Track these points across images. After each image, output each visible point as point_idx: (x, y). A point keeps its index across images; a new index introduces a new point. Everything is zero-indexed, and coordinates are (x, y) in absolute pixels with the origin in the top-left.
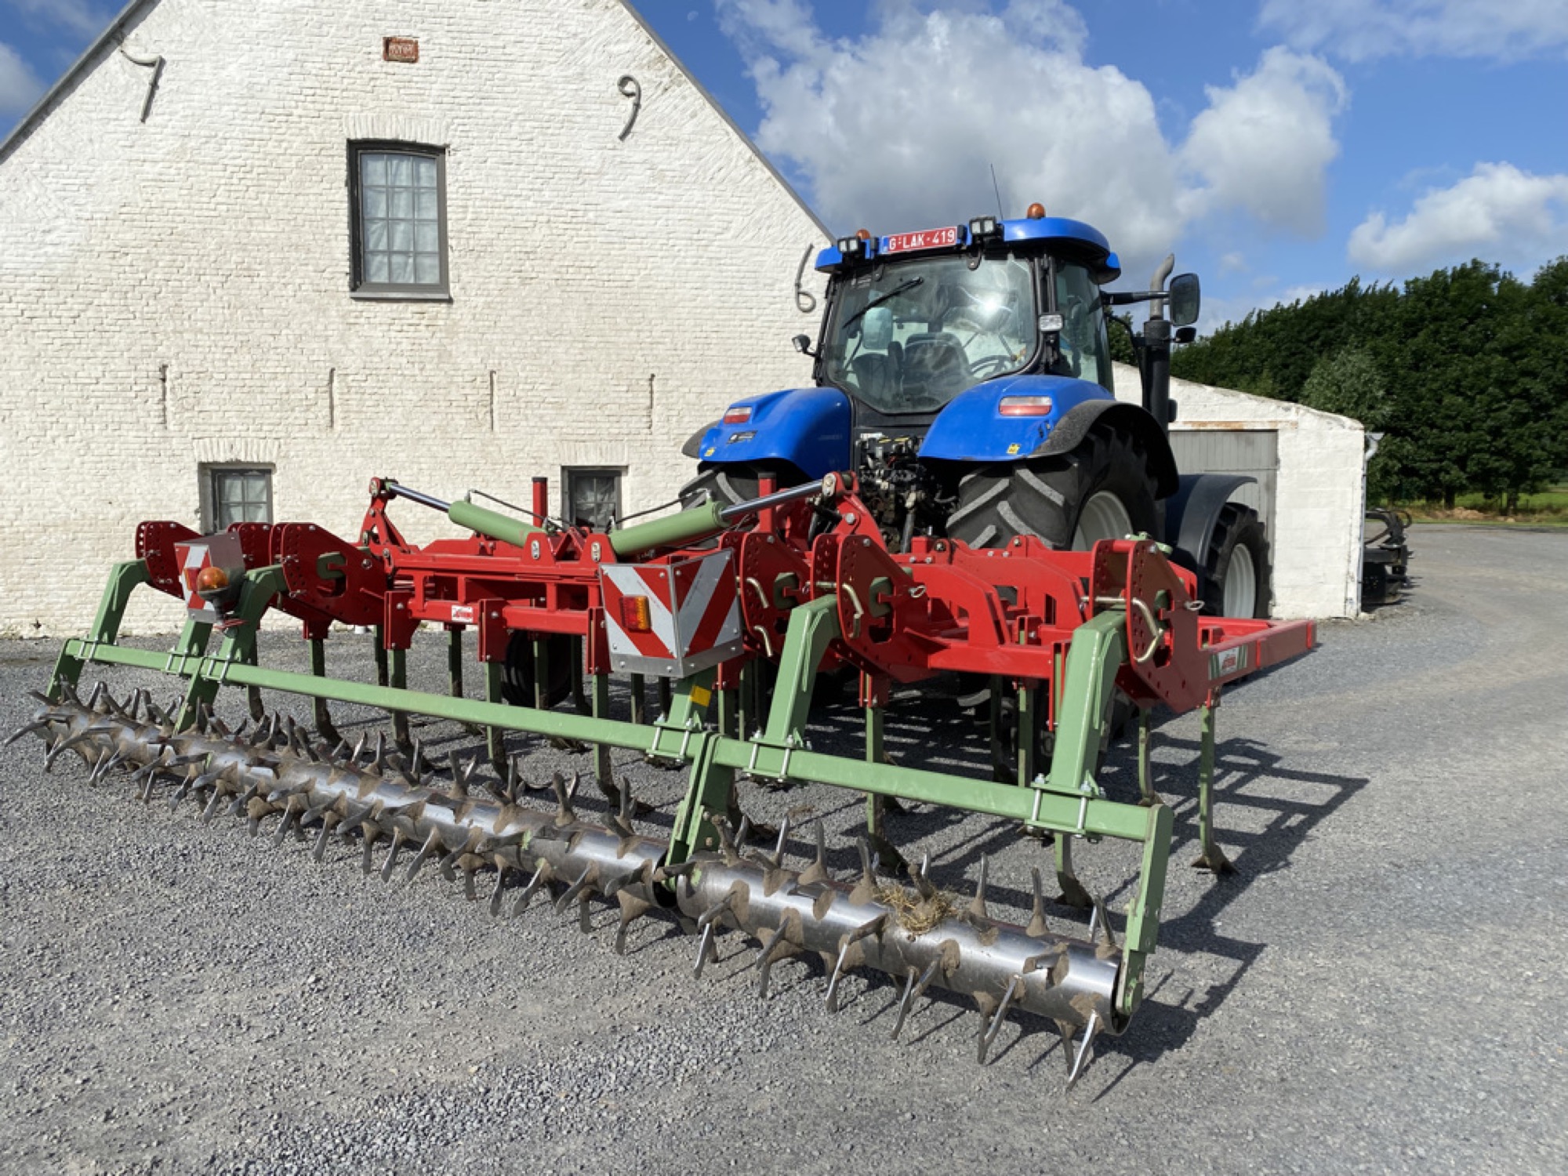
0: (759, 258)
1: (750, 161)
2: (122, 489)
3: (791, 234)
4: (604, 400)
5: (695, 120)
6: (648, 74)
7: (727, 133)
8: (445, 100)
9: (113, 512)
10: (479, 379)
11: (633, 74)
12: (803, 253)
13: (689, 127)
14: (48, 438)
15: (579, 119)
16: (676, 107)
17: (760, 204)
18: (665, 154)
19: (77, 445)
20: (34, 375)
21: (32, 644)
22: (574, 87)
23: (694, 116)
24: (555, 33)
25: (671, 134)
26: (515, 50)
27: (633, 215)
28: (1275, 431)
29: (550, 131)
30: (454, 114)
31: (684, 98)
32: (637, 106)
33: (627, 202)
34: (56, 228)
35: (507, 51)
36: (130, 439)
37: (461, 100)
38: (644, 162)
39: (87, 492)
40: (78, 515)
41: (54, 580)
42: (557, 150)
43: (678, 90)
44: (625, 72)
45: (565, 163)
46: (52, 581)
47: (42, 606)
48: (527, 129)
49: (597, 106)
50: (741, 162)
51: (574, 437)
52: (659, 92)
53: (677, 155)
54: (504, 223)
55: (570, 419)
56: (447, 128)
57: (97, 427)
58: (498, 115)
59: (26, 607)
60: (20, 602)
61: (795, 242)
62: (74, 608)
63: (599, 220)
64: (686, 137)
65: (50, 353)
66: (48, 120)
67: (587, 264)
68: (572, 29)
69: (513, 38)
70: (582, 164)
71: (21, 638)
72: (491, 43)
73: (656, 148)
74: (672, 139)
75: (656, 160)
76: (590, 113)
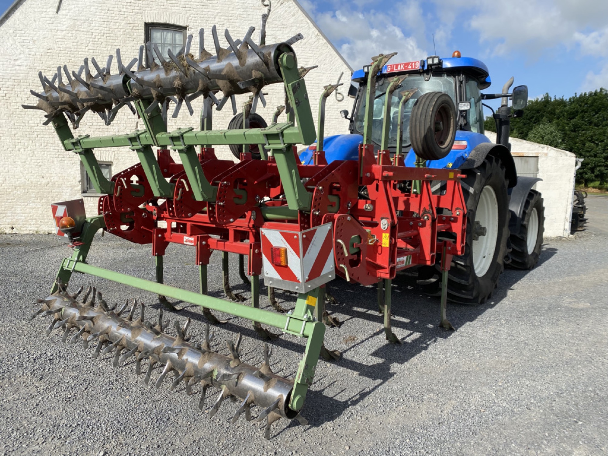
0: (320, 78)
1: (317, 35)
2: (48, 171)
3: (334, 67)
5: (294, 17)
7: (308, 23)
8: (187, 6)
9: (44, 181)
12: (339, 76)
13: (292, 20)
14: (17, 149)
15: (245, 16)
16: (286, 11)
17: (321, 54)
18: (281, 32)
19: (29, 152)
20: (11, 122)
21: (9, 236)
23: (293, 15)
25: (285, 23)
28: (537, 157)
29: (232, 21)
31: (290, 7)
32: (269, 10)
34: (20, 58)
36: (51, 150)
38: (272, 35)
39: (33, 172)
40: (29, 182)
41: (19, 209)
42: (235, 29)
43: (287, 4)
45: (238, 35)
46: (19, 210)
47: (14, 220)
48: (221, 20)
49: (252, 10)
50: (313, 36)
52: (279, 4)
53: (286, 32)
56: (188, 18)
57: (37, 145)
59: (8, 221)
60: (5, 218)
61: (335, 71)
62: (28, 221)
64: (290, 25)
65: (17, 112)
66: (17, 11)
71: (6, 234)
73: (277, 29)
74: (284, 25)
75: (277, 34)
76: (249, 13)
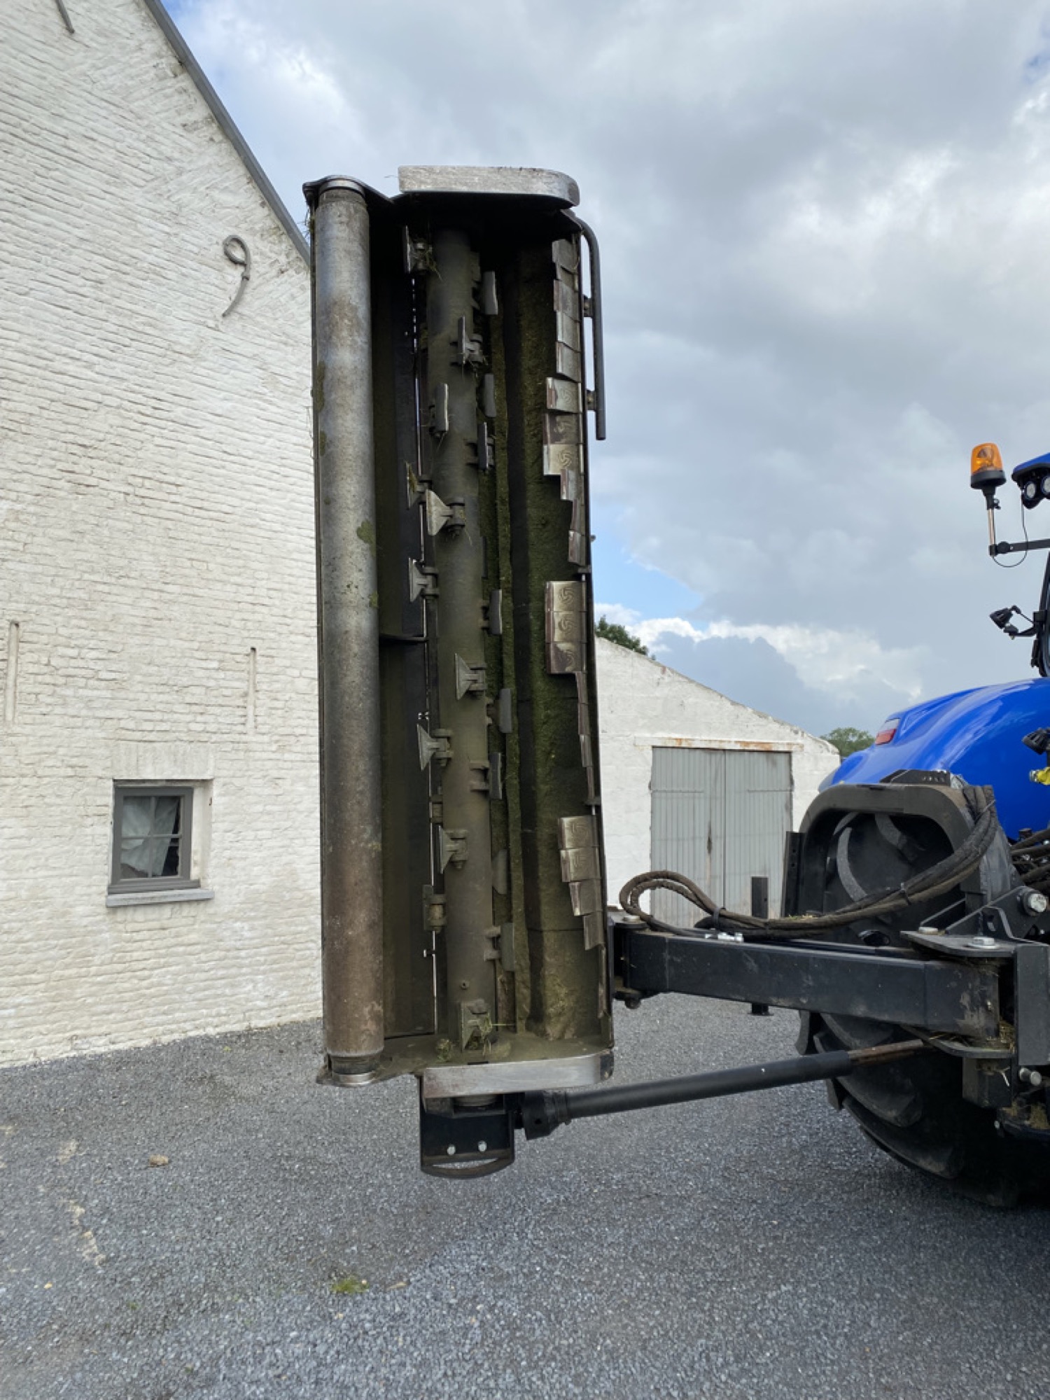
4: (185, 680)
6: (260, 244)
11: (244, 237)
15: (171, 275)
16: (293, 297)
18: (280, 354)
22: (166, 229)
24: (142, 146)
25: (290, 330)
26: (84, 147)
27: (237, 424)
28: (790, 753)
29: (129, 279)
31: (303, 289)
32: (246, 280)
33: (229, 405)
35: (71, 143)
38: (254, 357)
42: (138, 308)
43: (296, 277)
44: (233, 231)
45: (147, 329)
48: (92, 265)
49: (195, 266)
51: (138, 735)
52: (274, 271)
53: (293, 359)
54: (50, 394)
55: (134, 705)
58: (48, 230)
63: (192, 421)
64: (305, 339)
67: (172, 479)
68: (168, 151)
69: (81, 130)
70: (172, 337)
72: (48, 124)
73: (268, 343)
74: (288, 336)
75: (269, 359)
76: (184, 270)
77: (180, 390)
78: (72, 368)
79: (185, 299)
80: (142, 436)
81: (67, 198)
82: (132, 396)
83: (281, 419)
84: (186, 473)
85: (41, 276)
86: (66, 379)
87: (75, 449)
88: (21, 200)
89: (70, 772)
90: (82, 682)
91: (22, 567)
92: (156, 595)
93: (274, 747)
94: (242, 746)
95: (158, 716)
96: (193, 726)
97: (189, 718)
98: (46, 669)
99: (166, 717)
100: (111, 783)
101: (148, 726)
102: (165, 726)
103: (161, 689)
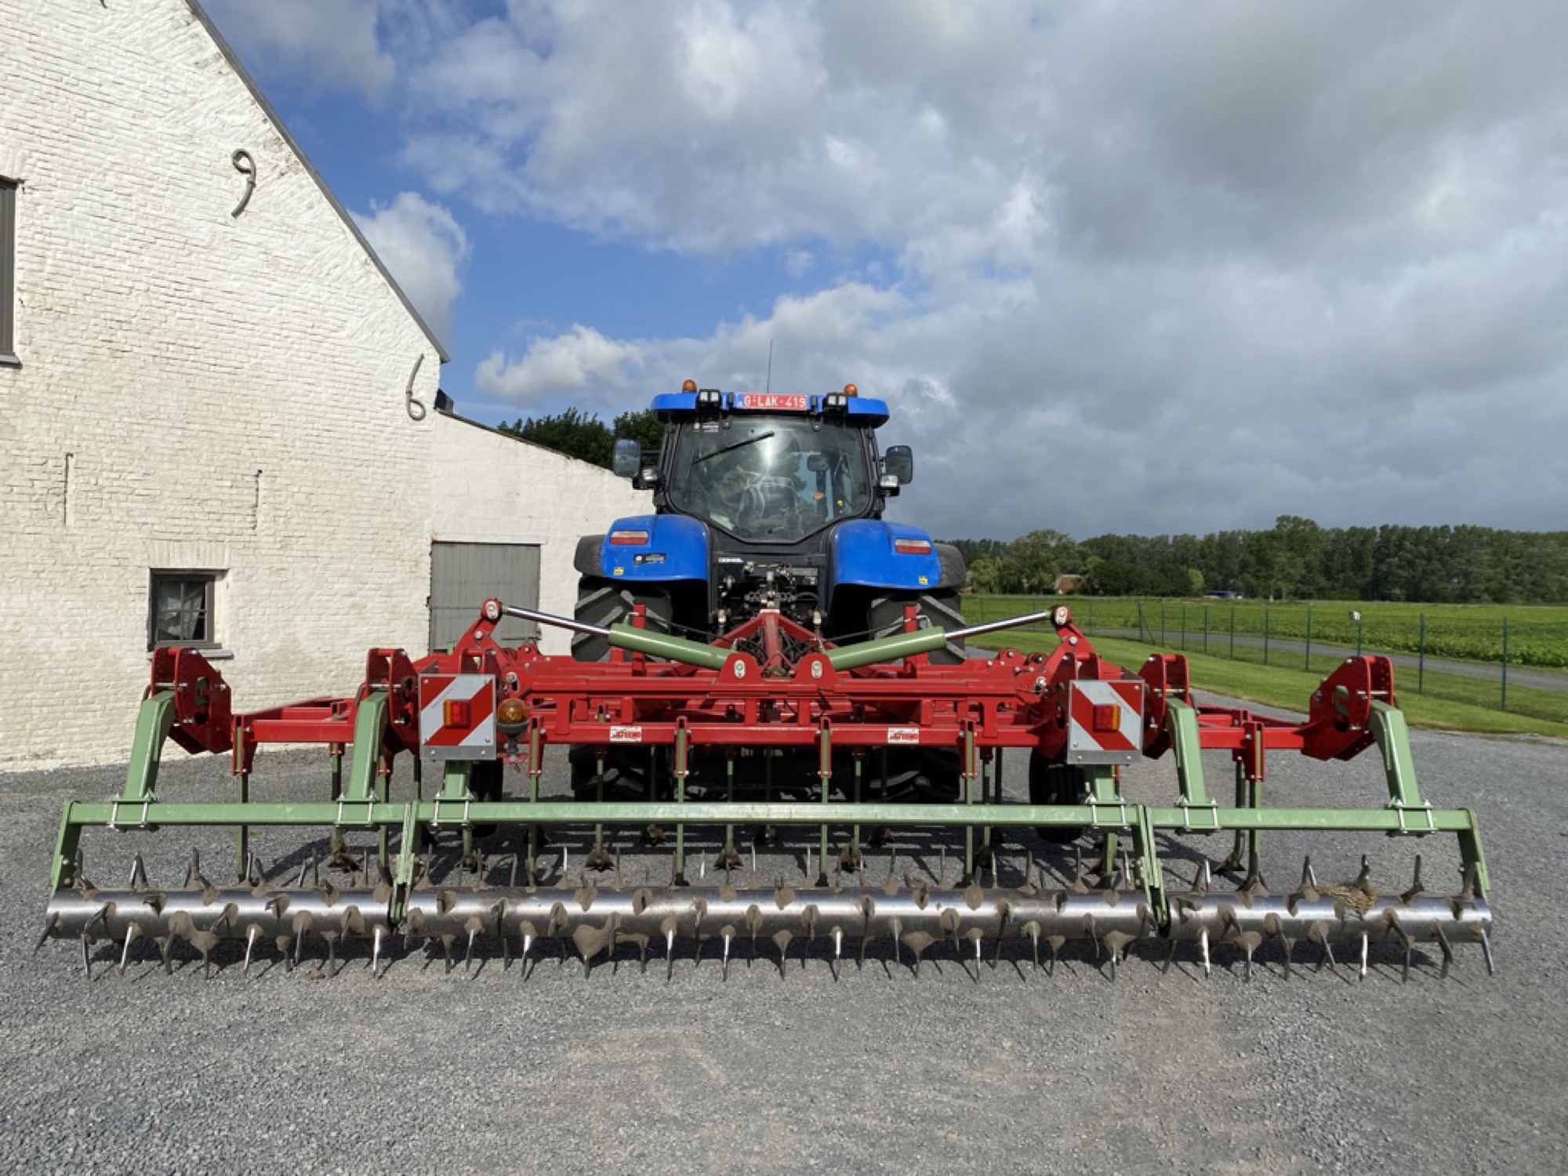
3: (403, 342)
4: (205, 495)
6: (263, 153)
10: (51, 462)
11: (248, 149)
12: (415, 362)
15: (187, 185)
16: (292, 194)
22: (183, 148)
24: (162, 85)
25: (288, 220)
26: (115, 92)
27: (244, 298)
30: (33, 146)
32: (252, 184)
33: (238, 284)
35: (104, 89)
37: (44, 133)
42: (161, 213)
44: (240, 146)
45: (169, 229)
49: (207, 175)
50: (357, 263)
51: (168, 536)
54: (93, 284)
55: (165, 514)
56: (24, 160)
58: (88, 158)
61: (406, 350)
63: (207, 298)
67: (191, 343)
68: (182, 85)
69: (111, 77)
70: (189, 234)
72: (84, 76)
77: (196, 275)
78: (108, 263)
79: (201, 203)
80: (167, 312)
81: (101, 133)
82: (158, 282)
83: (284, 292)
84: (204, 339)
85: (82, 195)
86: (104, 271)
87: (113, 324)
88: (65, 138)
89: (116, 562)
90: (123, 497)
91: (74, 413)
92: (179, 432)
93: (279, 546)
94: (252, 545)
95: (184, 522)
96: (212, 530)
97: (208, 523)
98: (95, 488)
99: (189, 523)
100: (148, 571)
101: (177, 529)
102: (190, 530)
103: (185, 502)
